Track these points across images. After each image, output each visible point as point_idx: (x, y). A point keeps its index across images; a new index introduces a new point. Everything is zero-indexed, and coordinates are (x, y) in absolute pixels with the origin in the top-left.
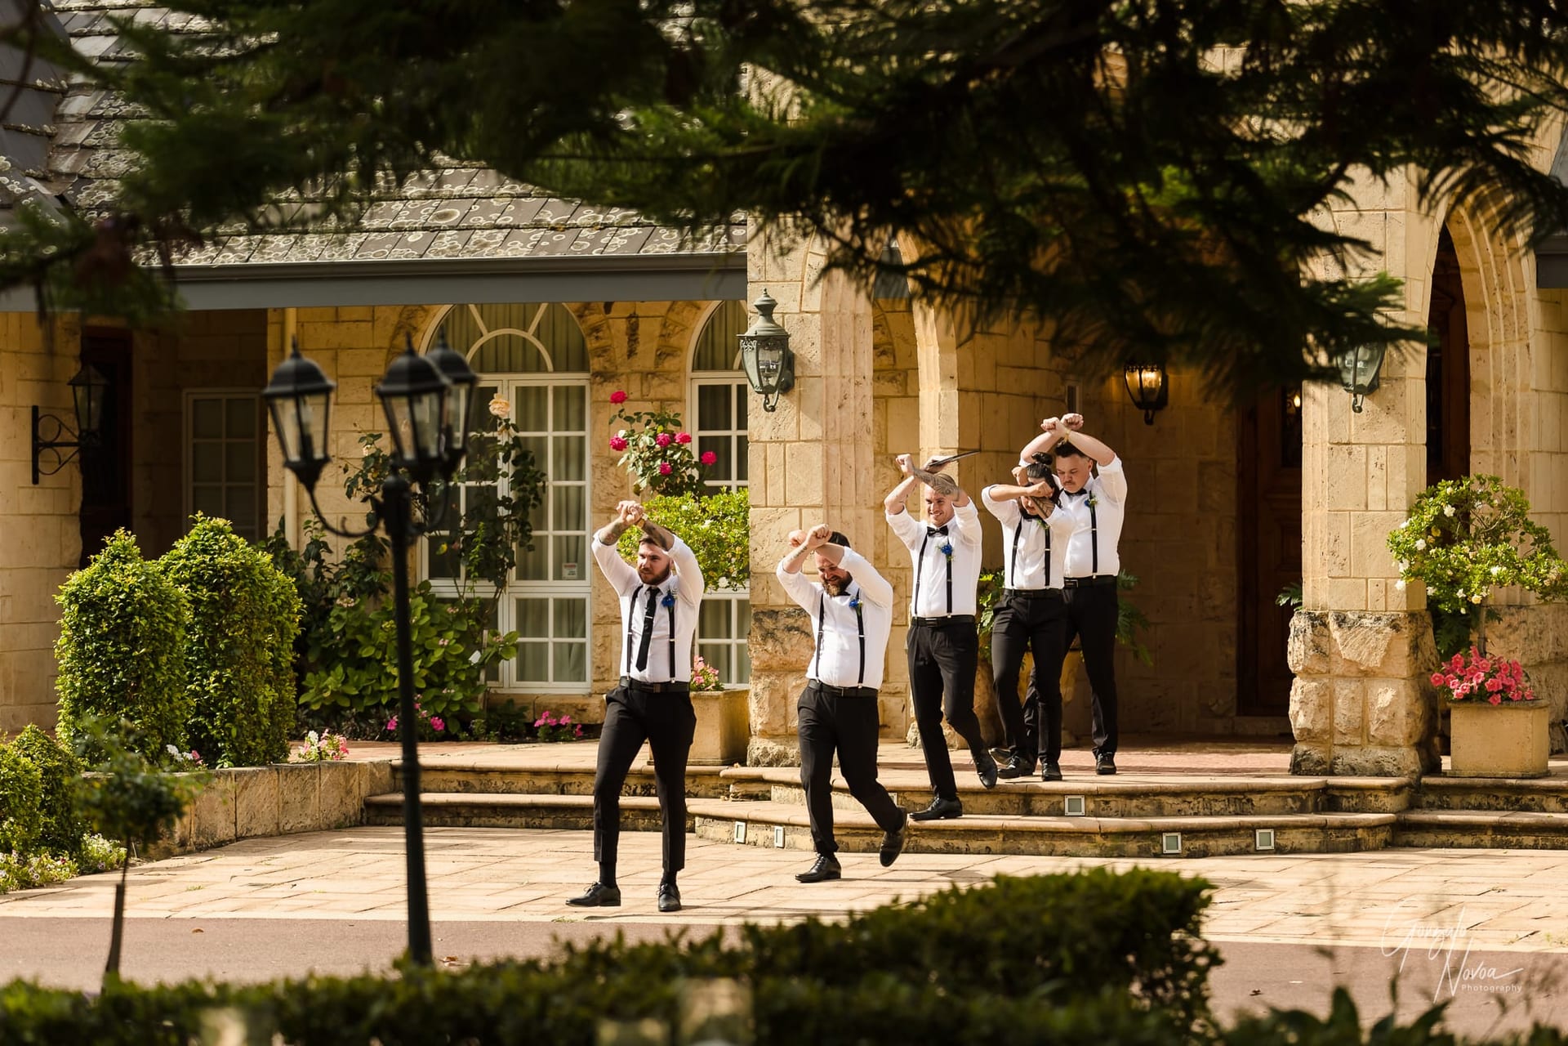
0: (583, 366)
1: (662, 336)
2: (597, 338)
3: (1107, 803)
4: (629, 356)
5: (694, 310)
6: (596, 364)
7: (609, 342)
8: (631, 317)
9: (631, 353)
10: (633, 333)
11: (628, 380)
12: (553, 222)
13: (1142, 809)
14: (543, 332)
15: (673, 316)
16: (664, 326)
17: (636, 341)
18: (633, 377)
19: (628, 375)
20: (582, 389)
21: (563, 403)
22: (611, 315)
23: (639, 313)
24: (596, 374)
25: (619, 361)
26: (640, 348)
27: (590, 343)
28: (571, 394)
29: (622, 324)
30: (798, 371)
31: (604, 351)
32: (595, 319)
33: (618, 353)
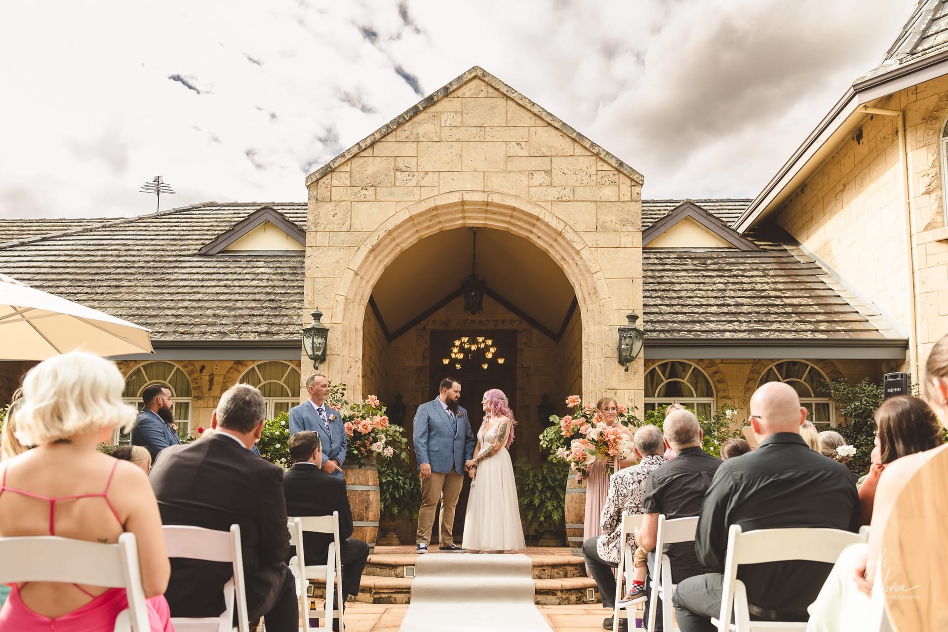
0: (188, 394)
1: (223, 382)
2: (196, 383)
3: (544, 570)
4: (209, 390)
5: (238, 372)
6: (194, 393)
7: (201, 384)
8: (211, 375)
9: (210, 389)
10: (211, 381)
11: (208, 400)
12: (182, 331)
13: (559, 574)
14: (171, 381)
15: (228, 374)
16: (225, 379)
17: (212, 384)
18: (210, 398)
19: (208, 398)
20: (187, 404)
21: (179, 410)
22: (203, 374)
23: (214, 373)
24: (195, 397)
25: (205, 392)
26: (214, 387)
27: (192, 385)
28: (183, 406)
29: (207, 378)
30: (328, 352)
31: (198, 388)
32: (196, 375)
33: (204, 389)
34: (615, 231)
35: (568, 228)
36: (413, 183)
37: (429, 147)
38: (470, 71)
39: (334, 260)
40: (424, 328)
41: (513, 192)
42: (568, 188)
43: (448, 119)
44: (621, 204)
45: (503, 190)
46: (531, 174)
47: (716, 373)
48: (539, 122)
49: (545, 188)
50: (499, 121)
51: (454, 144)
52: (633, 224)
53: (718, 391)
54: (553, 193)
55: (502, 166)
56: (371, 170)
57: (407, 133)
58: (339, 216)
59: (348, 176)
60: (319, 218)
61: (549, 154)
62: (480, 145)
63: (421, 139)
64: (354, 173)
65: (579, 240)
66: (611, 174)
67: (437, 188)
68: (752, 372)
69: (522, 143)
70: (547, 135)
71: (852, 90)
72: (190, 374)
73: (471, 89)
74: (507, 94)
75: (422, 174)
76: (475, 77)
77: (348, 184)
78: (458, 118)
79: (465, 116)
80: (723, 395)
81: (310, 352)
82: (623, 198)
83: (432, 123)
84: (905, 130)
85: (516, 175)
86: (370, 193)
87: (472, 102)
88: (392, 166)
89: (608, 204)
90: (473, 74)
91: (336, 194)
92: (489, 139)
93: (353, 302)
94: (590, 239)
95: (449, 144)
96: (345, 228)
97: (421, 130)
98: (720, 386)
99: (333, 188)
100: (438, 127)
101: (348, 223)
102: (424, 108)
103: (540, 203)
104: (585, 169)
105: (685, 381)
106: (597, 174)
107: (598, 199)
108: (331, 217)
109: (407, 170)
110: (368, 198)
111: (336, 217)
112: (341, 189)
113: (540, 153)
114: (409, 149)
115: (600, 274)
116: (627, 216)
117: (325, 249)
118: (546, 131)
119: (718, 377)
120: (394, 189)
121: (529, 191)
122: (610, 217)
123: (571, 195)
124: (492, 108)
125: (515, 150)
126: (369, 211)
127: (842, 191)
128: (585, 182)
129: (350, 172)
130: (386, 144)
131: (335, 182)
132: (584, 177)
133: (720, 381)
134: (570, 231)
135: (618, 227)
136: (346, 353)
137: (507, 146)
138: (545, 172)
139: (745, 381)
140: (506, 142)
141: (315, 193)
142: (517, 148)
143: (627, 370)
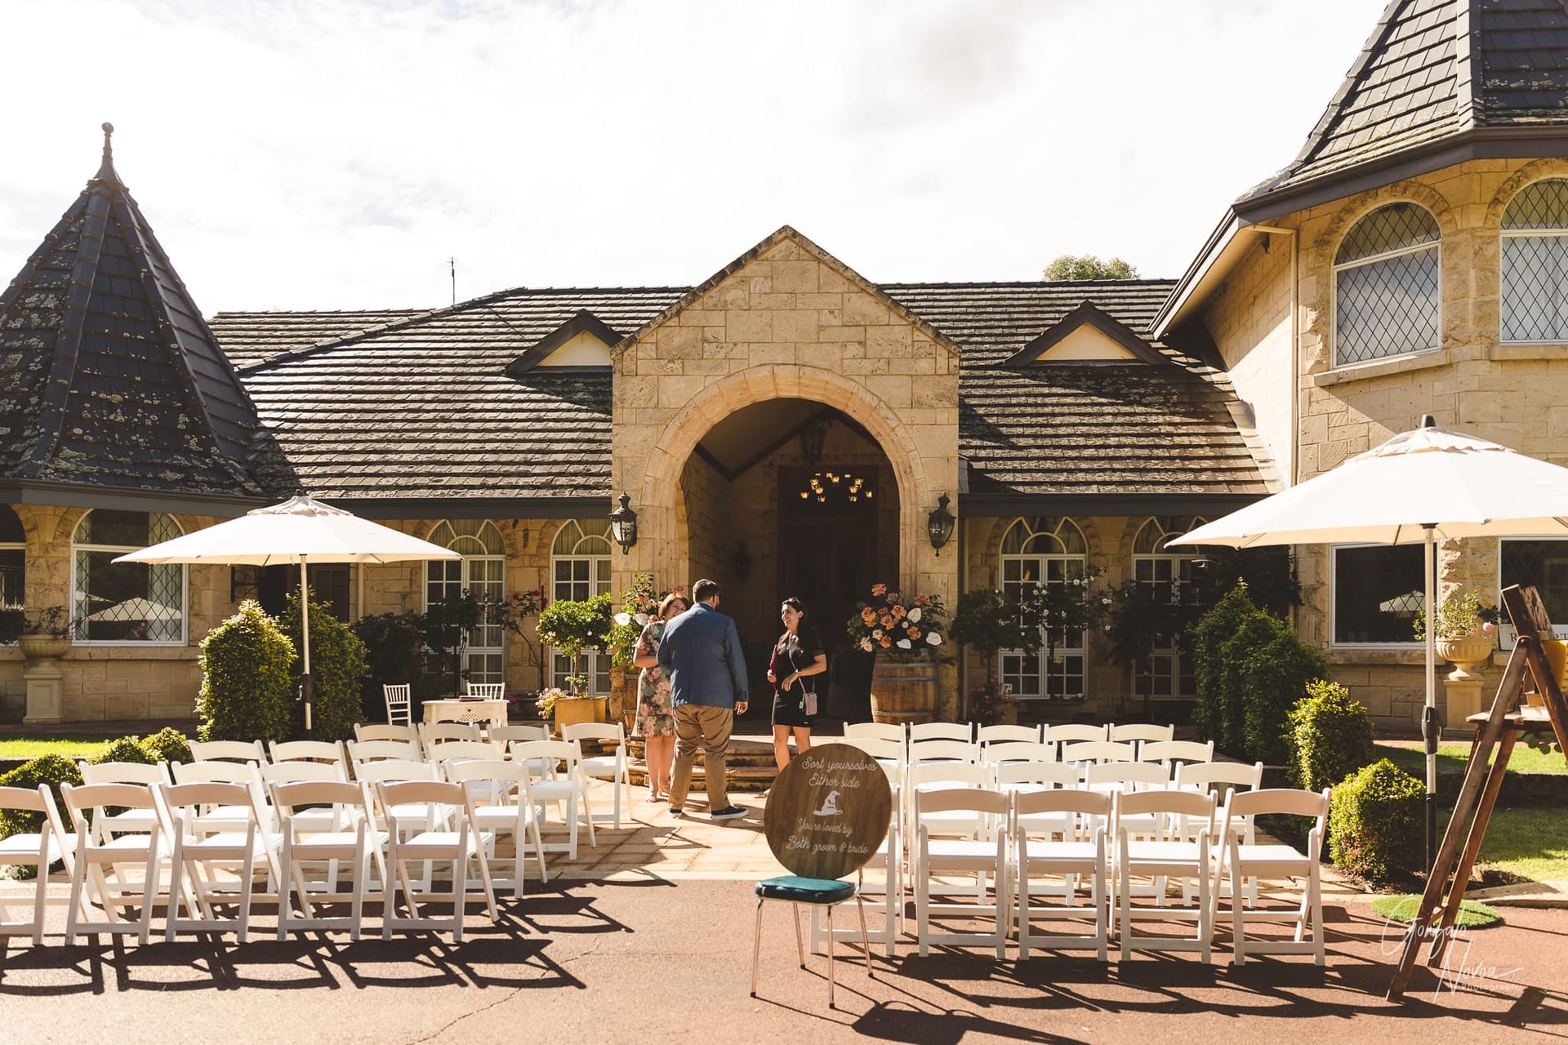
0: (501, 552)
1: (539, 538)
2: (509, 539)
6: (508, 551)
7: (515, 541)
8: (526, 530)
9: (525, 546)
10: (526, 537)
11: (524, 558)
14: (482, 535)
15: (545, 530)
16: (541, 534)
17: (527, 540)
18: (526, 557)
19: (524, 556)
20: (501, 562)
21: (492, 568)
22: (516, 529)
23: (529, 528)
24: (509, 555)
25: (519, 550)
26: (529, 544)
27: (506, 542)
28: (496, 564)
29: (521, 534)
30: (639, 535)
31: (512, 545)
32: (508, 531)
33: (519, 546)
34: (931, 407)
35: (882, 404)
36: (722, 355)
37: (738, 316)
38: (780, 232)
39: (642, 438)
40: (771, 464)
41: (825, 365)
42: (882, 361)
43: (758, 285)
44: (937, 378)
45: (815, 363)
46: (844, 345)
47: (1088, 526)
48: (853, 288)
49: (859, 361)
50: (811, 286)
51: (764, 312)
52: (949, 400)
53: (1090, 548)
54: (867, 366)
55: (814, 336)
56: (677, 341)
57: (714, 300)
58: (646, 391)
59: (654, 347)
60: (625, 393)
61: (862, 323)
62: (791, 314)
63: (730, 306)
64: (661, 345)
65: (894, 417)
66: (928, 345)
67: (746, 361)
68: (1129, 525)
69: (836, 312)
70: (861, 301)
71: (1232, 211)
72: (502, 530)
73: (781, 251)
74: (819, 256)
75: (731, 345)
76: (786, 237)
77: (655, 356)
78: (768, 283)
79: (775, 281)
80: (1096, 551)
81: (619, 538)
82: (940, 372)
83: (740, 289)
84: (1298, 252)
85: (828, 347)
86: (677, 365)
87: (782, 266)
88: (699, 337)
89: (924, 378)
90: (783, 234)
91: (642, 368)
92: (800, 306)
93: (663, 481)
94: (904, 415)
95: (760, 312)
96: (652, 404)
97: (729, 297)
98: (1093, 541)
99: (639, 362)
100: (747, 293)
101: (655, 399)
102: (731, 273)
103: (853, 377)
104: (900, 339)
105: (1054, 535)
106: (913, 346)
107: (914, 373)
108: (637, 393)
109: (716, 340)
110: (676, 372)
111: (643, 392)
112: (647, 362)
113: (854, 321)
114: (717, 318)
115: (916, 452)
116: (942, 391)
117: (633, 427)
118: (860, 297)
119: (1090, 531)
120: (703, 362)
121: (842, 364)
122: (926, 392)
123: (886, 368)
124: (804, 272)
125: (827, 319)
126: (677, 386)
127: (1253, 304)
128: (900, 353)
129: (656, 343)
130: (693, 313)
131: (640, 354)
132: (900, 349)
133: (1092, 536)
134: (885, 407)
135: (934, 402)
136: (656, 536)
137: (819, 314)
138: (860, 343)
139: (1121, 535)
140: (819, 311)
141: (620, 366)
142: (831, 317)
143: (937, 555)
